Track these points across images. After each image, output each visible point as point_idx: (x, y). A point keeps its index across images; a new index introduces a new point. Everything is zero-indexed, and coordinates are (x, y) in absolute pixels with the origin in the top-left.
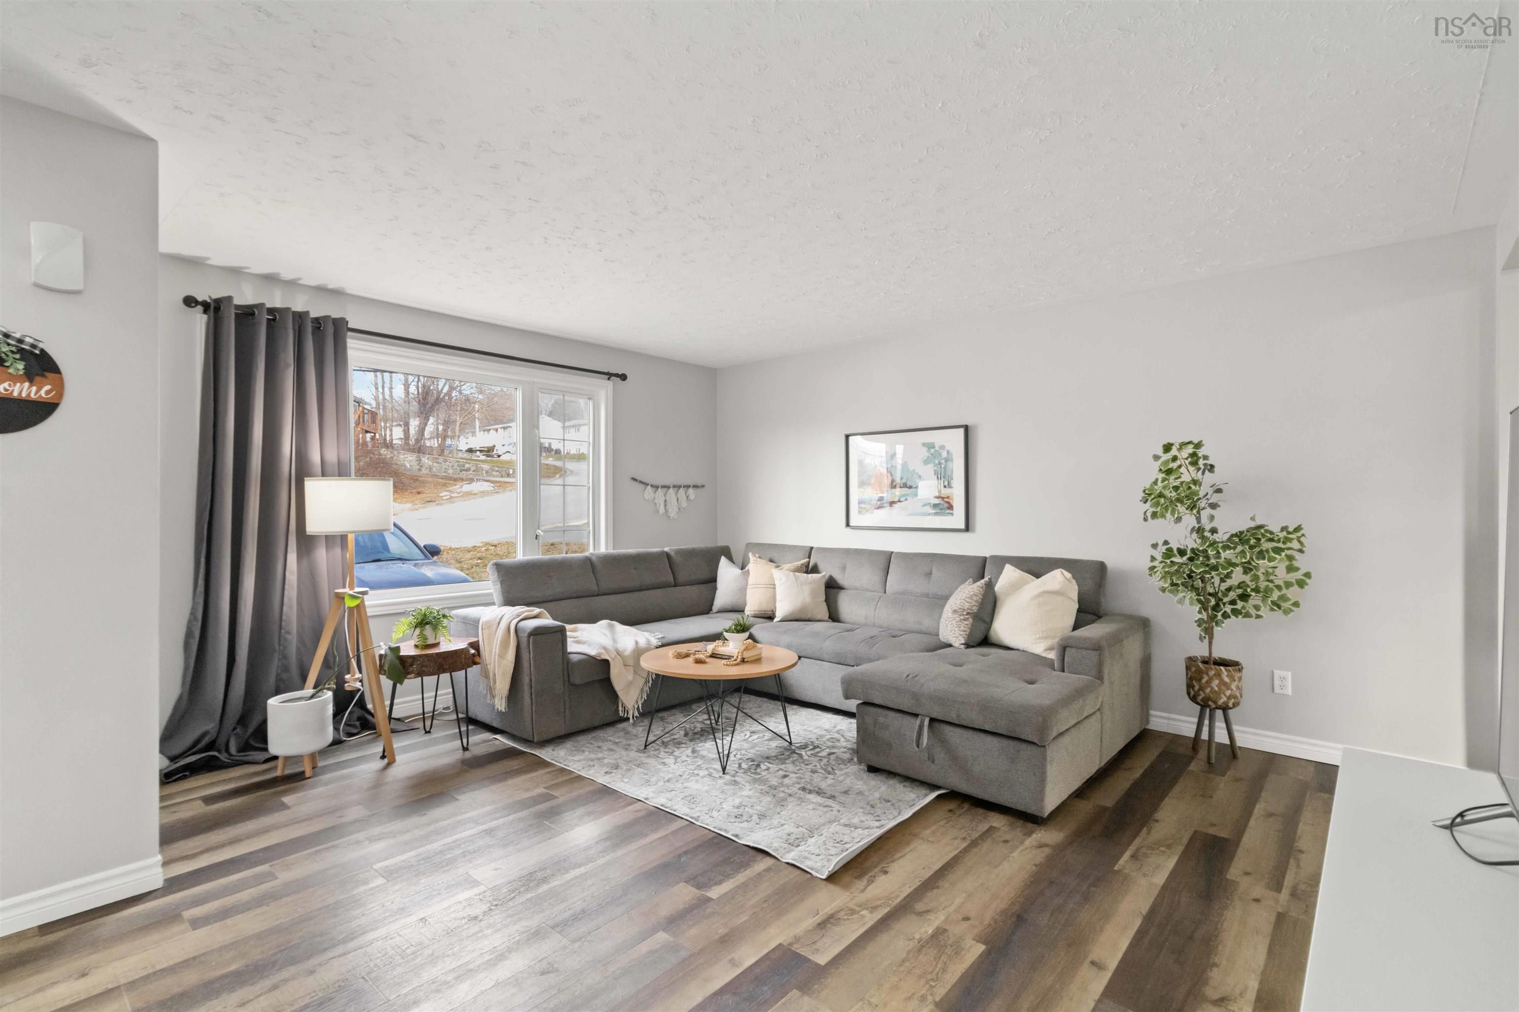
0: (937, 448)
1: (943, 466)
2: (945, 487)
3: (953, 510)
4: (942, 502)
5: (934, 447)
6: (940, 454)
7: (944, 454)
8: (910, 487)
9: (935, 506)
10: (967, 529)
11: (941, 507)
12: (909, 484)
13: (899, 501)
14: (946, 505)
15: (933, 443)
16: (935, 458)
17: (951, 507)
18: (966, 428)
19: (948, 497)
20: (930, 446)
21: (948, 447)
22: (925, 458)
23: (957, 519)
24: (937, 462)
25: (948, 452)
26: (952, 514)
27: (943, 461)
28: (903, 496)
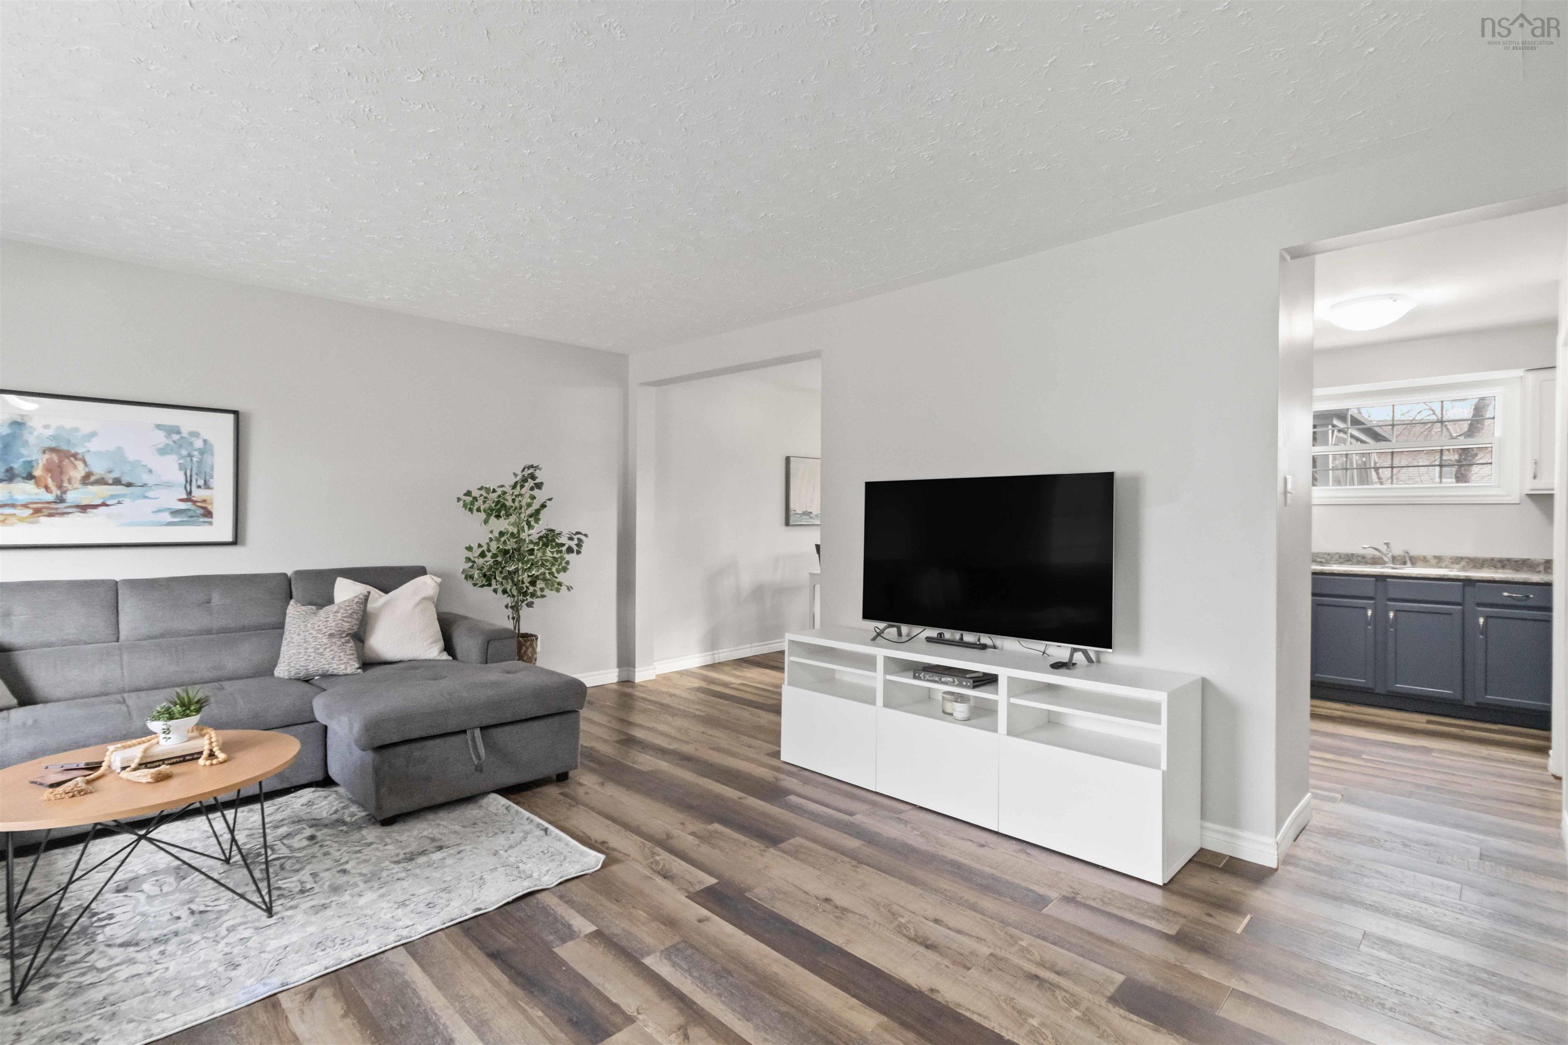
0: (185, 434)
1: (195, 459)
2: (199, 487)
3: (211, 517)
4: (193, 507)
5: (179, 432)
6: (191, 444)
7: (199, 444)
8: (129, 485)
9: (175, 513)
10: (234, 543)
11: (191, 513)
12: (125, 479)
13: (104, 504)
14: (200, 511)
15: (178, 427)
16: (181, 446)
17: (208, 514)
18: (236, 413)
19: (204, 501)
20: (172, 430)
21: (205, 435)
22: (161, 446)
23: (222, 529)
24: (184, 452)
25: (205, 441)
26: (211, 523)
27: (196, 453)
28: (112, 497)
